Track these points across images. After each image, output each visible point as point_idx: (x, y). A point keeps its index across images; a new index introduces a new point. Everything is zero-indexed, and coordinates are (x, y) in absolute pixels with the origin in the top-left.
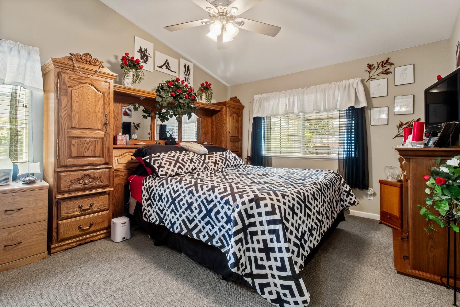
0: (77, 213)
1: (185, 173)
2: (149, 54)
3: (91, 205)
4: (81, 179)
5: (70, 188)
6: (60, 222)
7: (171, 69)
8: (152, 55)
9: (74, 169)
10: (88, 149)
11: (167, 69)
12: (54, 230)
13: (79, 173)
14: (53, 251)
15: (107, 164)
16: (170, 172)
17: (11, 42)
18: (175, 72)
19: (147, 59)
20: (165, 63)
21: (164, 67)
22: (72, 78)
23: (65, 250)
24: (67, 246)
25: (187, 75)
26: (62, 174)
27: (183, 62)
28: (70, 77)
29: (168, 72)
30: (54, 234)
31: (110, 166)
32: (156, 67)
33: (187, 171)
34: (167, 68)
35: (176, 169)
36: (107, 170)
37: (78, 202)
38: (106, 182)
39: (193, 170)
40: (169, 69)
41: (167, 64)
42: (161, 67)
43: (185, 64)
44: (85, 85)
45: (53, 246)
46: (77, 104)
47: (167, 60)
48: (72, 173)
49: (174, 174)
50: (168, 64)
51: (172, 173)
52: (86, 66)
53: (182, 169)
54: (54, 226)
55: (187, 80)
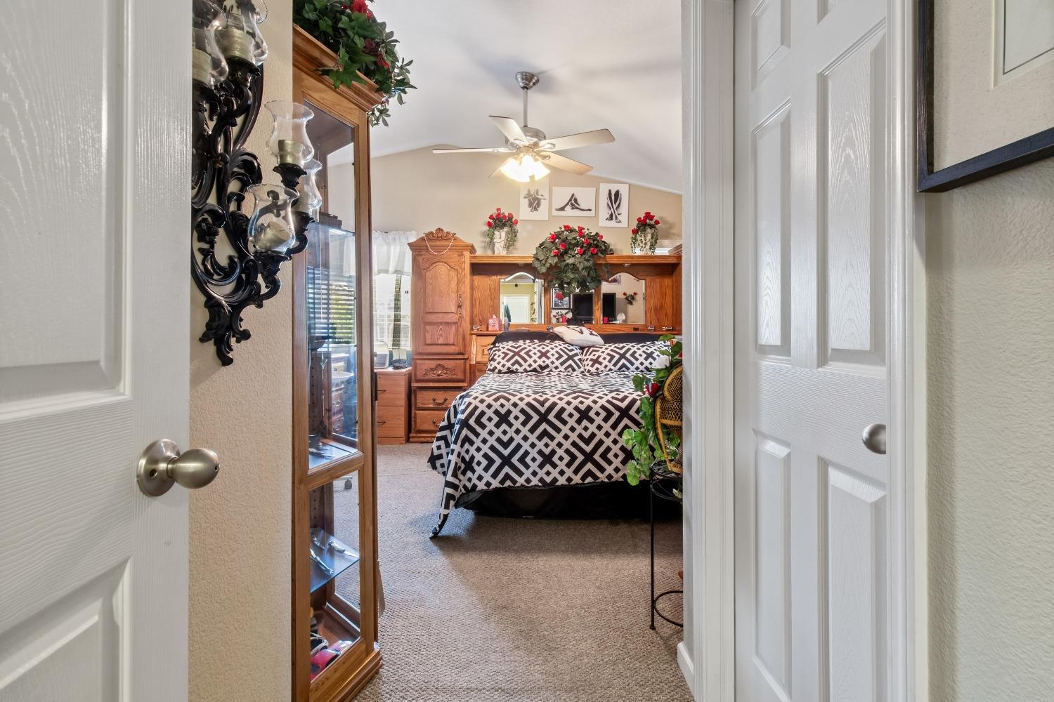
0: (431, 406)
1: (525, 371)
2: (542, 195)
3: (446, 400)
4: (435, 369)
5: (426, 377)
6: (417, 412)
7: (582, 207)
8: (546, 196)
9: (431, 357)
10: (441, 336)
11: (573, 209)
12: (413, 419)
13: (432, 362)
14: (411, 440)
15: (463, 354)
16: (499, 367)
17: (395, 232)
18: (590, 210)
19: (539, 205)
20: (570, 200)
21: (568, 208)
22: (425, 260)
23: (422, 442)
24: (423, 439)
25: (615, 208)
26: (419, 362)
27: (604, 189)
28: (423, 259)
29: (576, 213)
30: (413, 423)
31: (466, 357)
32: (554, 210)
33: (528, 369)
34: (574, 207)
35: (509, 365)
36: (462, 361)
37: (432, 394)
38: (460, 376)
39: (543, 368)
40: (577, 208)
41: (573, 202)
42: (562, 209)
43: (610, 191)
44: (438, 263)
45: (411, 435)
46: (431, 287)
47: (573, 195)
48: (427, 362)
49: (505, 370)
50: (576, 200)
51: (501, 368)
52: (438, 243)
53: (521, 365)
54: (413, 415)
55: (614, 217)
